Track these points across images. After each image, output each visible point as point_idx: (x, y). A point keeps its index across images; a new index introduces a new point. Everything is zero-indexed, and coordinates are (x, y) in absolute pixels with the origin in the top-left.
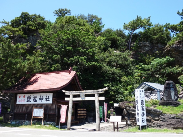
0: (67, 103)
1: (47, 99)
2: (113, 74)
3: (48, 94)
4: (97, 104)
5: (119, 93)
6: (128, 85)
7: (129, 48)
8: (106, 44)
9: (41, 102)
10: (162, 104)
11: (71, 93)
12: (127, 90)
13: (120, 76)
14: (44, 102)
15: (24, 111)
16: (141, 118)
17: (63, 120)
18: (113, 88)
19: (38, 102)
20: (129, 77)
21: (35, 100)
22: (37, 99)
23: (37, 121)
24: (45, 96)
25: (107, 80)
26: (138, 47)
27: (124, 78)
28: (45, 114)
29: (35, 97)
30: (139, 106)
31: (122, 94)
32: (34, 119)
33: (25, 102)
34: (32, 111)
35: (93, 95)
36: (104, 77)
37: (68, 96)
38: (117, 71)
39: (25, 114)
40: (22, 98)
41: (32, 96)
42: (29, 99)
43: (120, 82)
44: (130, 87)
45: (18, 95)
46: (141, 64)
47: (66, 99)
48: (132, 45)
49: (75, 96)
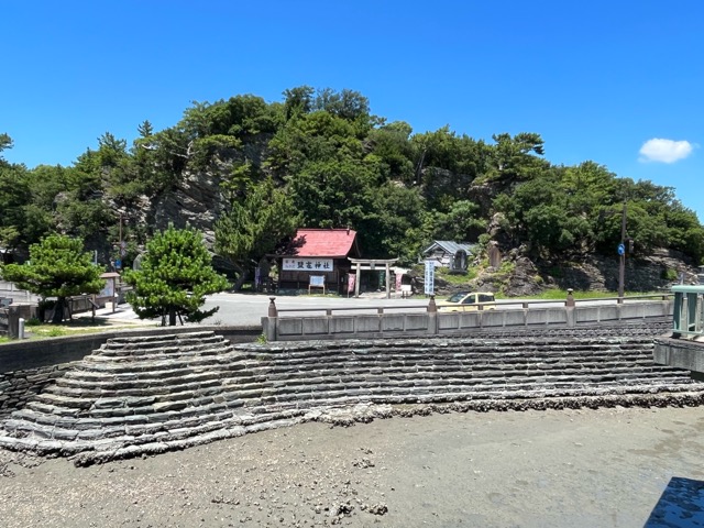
0: (354, 272)
1: (326, 266)
2: (394, 225)
3: (327, 261)
4: (388, 274)
5: (401, 253)
6: (415, 241)
7: (418, 178)
8: (382, 172)
9: (317, 269)
10: (451, 273)
11: (359, 262)
12: (412, 249)
13: (404, 229)
14: (322, 269)
15: (295, 279)
16: (428, 287)
17: (350, 289)
18: (393, 246)
19: (314, 269)
20: (417, 229)
21: (309, 267)
22: (313, 265)
23: (316, 290)
24: (322, 263)
25: (386, 234)
26: (433, 178)
27: (410, 232)
28: (325, 283)
29: (309, 263)
30: (428, 276)
31: (405, 254)
32: (312, 288)
33: (296, 268)
34: (309, 279)
35: (384, 265)
36: (381, 230)
37: (355, 265)
38: (400, 220)
39: (296, 282)
40: (290, 263)
41: (305, 261)
42: (301, 265)
43: (404, 236)
44: (417, 245)
45: (284, 260)
46: (434, 210)
47: (353, 267)
48: (423, 171)
49: (362, 265)
